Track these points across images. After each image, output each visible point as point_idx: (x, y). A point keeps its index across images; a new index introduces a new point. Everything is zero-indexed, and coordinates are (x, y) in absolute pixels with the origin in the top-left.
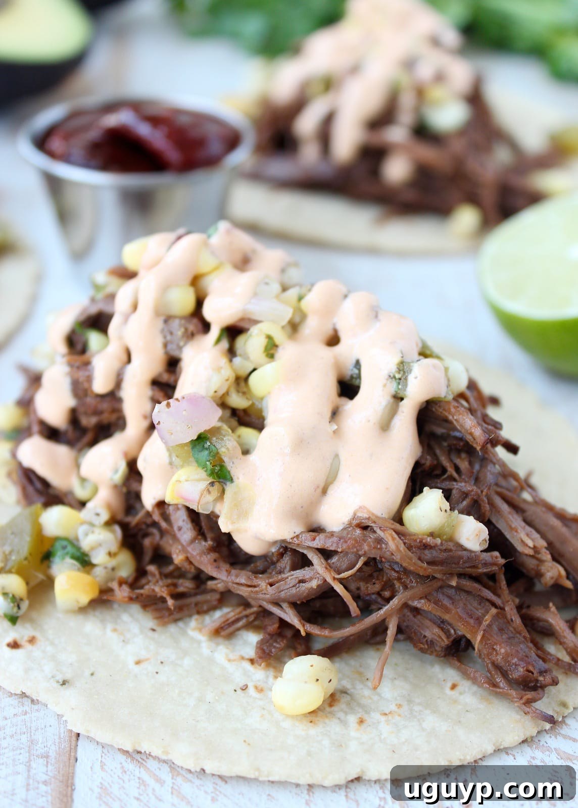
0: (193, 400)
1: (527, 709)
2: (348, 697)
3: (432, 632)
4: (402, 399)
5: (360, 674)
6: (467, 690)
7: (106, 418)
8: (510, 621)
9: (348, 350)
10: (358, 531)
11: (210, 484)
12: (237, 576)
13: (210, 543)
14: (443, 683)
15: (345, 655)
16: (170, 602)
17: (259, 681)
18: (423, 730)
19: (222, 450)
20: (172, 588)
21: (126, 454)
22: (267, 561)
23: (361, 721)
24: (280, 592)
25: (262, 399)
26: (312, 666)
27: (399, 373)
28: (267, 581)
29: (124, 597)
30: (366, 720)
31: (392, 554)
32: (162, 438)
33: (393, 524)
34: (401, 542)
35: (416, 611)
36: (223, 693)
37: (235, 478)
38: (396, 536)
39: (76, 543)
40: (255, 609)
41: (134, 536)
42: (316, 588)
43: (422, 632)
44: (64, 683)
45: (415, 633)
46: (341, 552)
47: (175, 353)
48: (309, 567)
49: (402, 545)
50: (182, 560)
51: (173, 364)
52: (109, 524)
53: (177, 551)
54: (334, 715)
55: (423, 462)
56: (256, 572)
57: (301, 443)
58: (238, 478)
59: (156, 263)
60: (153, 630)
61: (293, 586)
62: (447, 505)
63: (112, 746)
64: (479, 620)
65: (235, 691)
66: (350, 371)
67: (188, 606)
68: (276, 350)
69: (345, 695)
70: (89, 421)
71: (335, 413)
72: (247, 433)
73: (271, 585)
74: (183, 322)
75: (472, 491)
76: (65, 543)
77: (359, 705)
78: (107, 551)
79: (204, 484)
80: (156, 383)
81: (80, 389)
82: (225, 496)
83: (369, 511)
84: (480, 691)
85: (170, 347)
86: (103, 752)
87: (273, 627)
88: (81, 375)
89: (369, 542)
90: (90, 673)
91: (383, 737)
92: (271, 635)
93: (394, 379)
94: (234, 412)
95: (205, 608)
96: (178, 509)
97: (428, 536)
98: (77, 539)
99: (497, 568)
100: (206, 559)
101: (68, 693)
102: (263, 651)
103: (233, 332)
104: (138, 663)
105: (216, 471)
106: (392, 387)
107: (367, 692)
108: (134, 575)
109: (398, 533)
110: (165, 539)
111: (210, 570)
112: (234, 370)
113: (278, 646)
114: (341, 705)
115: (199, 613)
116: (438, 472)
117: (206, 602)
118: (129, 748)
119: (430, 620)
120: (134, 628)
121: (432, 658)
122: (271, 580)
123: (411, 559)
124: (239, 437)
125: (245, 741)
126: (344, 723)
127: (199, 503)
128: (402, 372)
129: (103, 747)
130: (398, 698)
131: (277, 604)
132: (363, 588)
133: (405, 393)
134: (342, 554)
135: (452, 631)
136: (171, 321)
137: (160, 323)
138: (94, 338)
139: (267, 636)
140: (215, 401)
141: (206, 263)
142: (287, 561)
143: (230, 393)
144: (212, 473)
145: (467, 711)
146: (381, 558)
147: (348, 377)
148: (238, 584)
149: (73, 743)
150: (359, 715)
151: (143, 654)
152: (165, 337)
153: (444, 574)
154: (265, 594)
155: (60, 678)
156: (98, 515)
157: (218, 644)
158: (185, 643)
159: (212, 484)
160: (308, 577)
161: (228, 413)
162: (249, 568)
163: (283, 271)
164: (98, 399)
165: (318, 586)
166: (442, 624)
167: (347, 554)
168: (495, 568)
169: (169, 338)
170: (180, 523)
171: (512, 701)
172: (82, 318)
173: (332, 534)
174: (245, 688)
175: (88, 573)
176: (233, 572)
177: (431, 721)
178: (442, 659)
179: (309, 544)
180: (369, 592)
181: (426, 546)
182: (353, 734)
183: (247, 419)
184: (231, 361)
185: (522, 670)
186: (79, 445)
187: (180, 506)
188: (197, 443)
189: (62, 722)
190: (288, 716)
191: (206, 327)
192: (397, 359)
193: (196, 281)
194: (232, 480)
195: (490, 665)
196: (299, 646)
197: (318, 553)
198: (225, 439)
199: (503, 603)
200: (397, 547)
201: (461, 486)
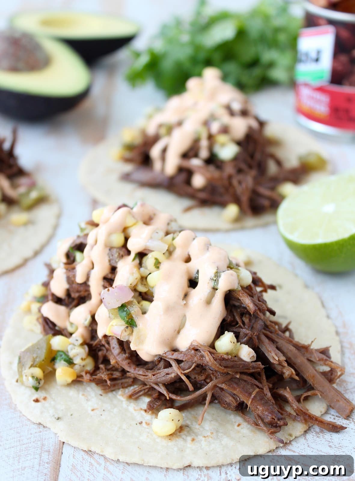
0: (121, 288)
1: (271, 436)
2: (189, 428)
3: (229, 399)
4: (217, 289)
5: (196, 418)
6: (245, 427)
7: (83, 294)
8: (266, 394)
9: (193, 265)
10: (193, 352)
11: (126, 327)
12: (138, 371)
13: (127, 355)
14: (234, 423)
15: (189, 409)
16: (109, 382)
17: (148, 420)
18: (222, 444)
19: (132, 312)
20: (110, 375)
21: (91, 312)
22: (154, 364)
23: (193, 440)
24: (157, 379)
25: (153, 287)
26: (170, 413)
27: (215, 277)
28: (152, 374)
29: (87, 380)
30: (195, 439)
31: (208, 363)
32: (105, 305)
33: (209, 349)
34: (211, 357)
35: (222, 389)
36: (131, 425)
37: (138, 325)
38: (209, 354)
39: (67, 353)
40: (148, 386)
41: (95, 350)
42: (173, 377)
43: (225, 399)
44: (58, 419)
45: (222, 399)
46: (185, 361)
47: (114, 265)
48: (171, 367)
49: (212, 358)
50: (114, 363)
51: (113, 270)
52: (82, 345)
53: (113, 358)
54: (181, 436)
55: (226, 319)
56: (148, 369)
57: (169, 309)
58: (139, 325)
59: (107, 221)
60: (101, 395)
61: (163, 376)
62: (235, 340)
63: (79, 448)
64: (250, 394)
65: (136, 424)
66: (194, 275)
67: (118, 384)
68: (160, 265)
69: (188, 428)
70: (75, 295)
71: (186, 296)
72: (145, 303)
73: (154, 375)
74: (118, 250)
75: (249, 333)
76: (61, 353)
77: (194, 432)
78: (81, 357)
79: (123, 327)
80: (105, 278)
81: (70, 280)
82: (133, 333)
83: (197, 342)
84: (251, 428)
85: (112, 262)
86: (74, 450)
87: (155, 395)
88: (71, 274)
89: (198, 356)
90: (71, 414)
91: (202, 447)
92: (155, 399)
93: (213, 280)
94: (140, 294)
95: (126, 385)
96: (113, 339)
97: (225, 354)
98: (68, 352)
99: (260, 370)
100: (125, 363)
101: (60, 423)
102: (150, 406)
103: (141, 255)
104: (93, 410)
105: (129, 322)
106: (212, 284)
107: (197, 427)
108: (94, 369)
109: (210, 353)
110: (108, 352)
111: (127, 368)
112: (140, 274)
113: (158, 404)
114: (185, 432)
115: (123, 388)
116: (234, 324)
117: (126, 382)
118: (86, 449)
119: (228, 394)
120: (93, 394)
121: (230, 411)
122: (153, 373)
123: (216, 365)
124: (142, 305)
125: (138, 447)
126: (185, 440)
127: (121, 336)
128: (216, 277)
129: (75, 448)
130: (212, 430)
131: (157, 384)
132: (197, 378)
133: (217, 287)
134: (185, 362)
135: (238, 399)
136: (112, 250)
137: (107, 251)
138: (78, 255)
139: (153, 399)
140: (130, 289)
141: (130, 222)
142: (162, 364)
143: (138, 285)
144: (127, 322)
145: (244, 437)
146: (203, 364)
147: (194, 278)
148: (138, 374)
149: (61, 446)
150: (193, 437)
151: (96, 406)
152: (109, 257)
153: (233, 372)
154: (151, 379)
155: (57, 416)
156: (77, 340)
157: (130, 402)
158: (115, 402)
159: (127, 327)
160: (170, 372)
161: (137, 294)
162: (145, 367)
163: (168, 224)
164: (79, 285)
165: (175, 376)
166: (234, 396)
167: (188, 362)
168: (259, 370)
169: (111, 257)
170: (114, 345)
171: (265, 433)
172: (73, 245)
173: (181, 352)
174: (141, 423)
175: (72, 368)
176: (137, 369)
177: (226, 440)
178: (235, 412)
179: (171, 357)
180: (200, 380)
181: (224, 359)
182: (189, 445)
183: (146, 297)
184: (139, 269)
185: (269, 418)
186: (71, 306)
187: (114, 337)
188: (121, 308)
189: (57, 436)
190: (159, 436)
191: (129, 252)
192: (215, 270)
193: (125, 230)
194: (136, 326)
195: (256, 415)
196: (167, 404)
197: (175, 361)
198: (134, 307)
199: (263, 386)
200: (210, 359)
201: (244, 331)
